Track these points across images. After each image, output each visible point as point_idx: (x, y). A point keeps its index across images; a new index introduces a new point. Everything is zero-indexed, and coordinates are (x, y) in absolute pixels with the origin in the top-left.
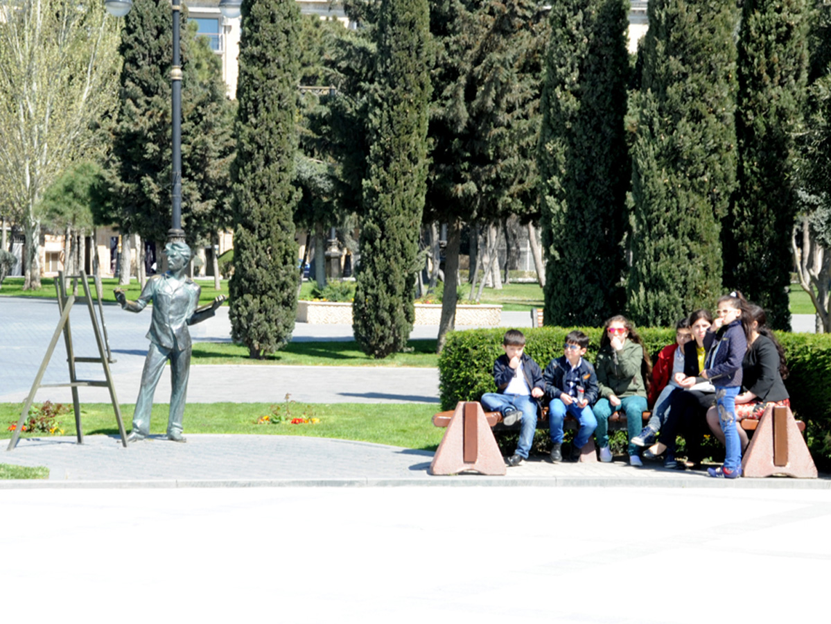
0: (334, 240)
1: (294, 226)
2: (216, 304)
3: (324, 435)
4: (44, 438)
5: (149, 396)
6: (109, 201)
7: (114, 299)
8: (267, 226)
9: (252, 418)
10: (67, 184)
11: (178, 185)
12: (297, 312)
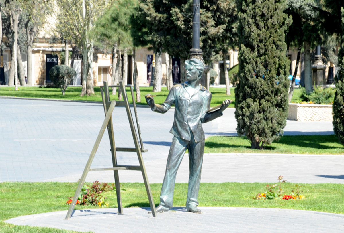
0: (320, 56)
1: (286, 45)
2: (224, 107)
3: (308, 209)
4: (93, 209)
5: (172, 178)
6: (145, 27)
7: (146, 102)
8: (265, 46)
9: (252, 195)
10: (113, 15)
11: (198, 14)
12: (288, 112)
